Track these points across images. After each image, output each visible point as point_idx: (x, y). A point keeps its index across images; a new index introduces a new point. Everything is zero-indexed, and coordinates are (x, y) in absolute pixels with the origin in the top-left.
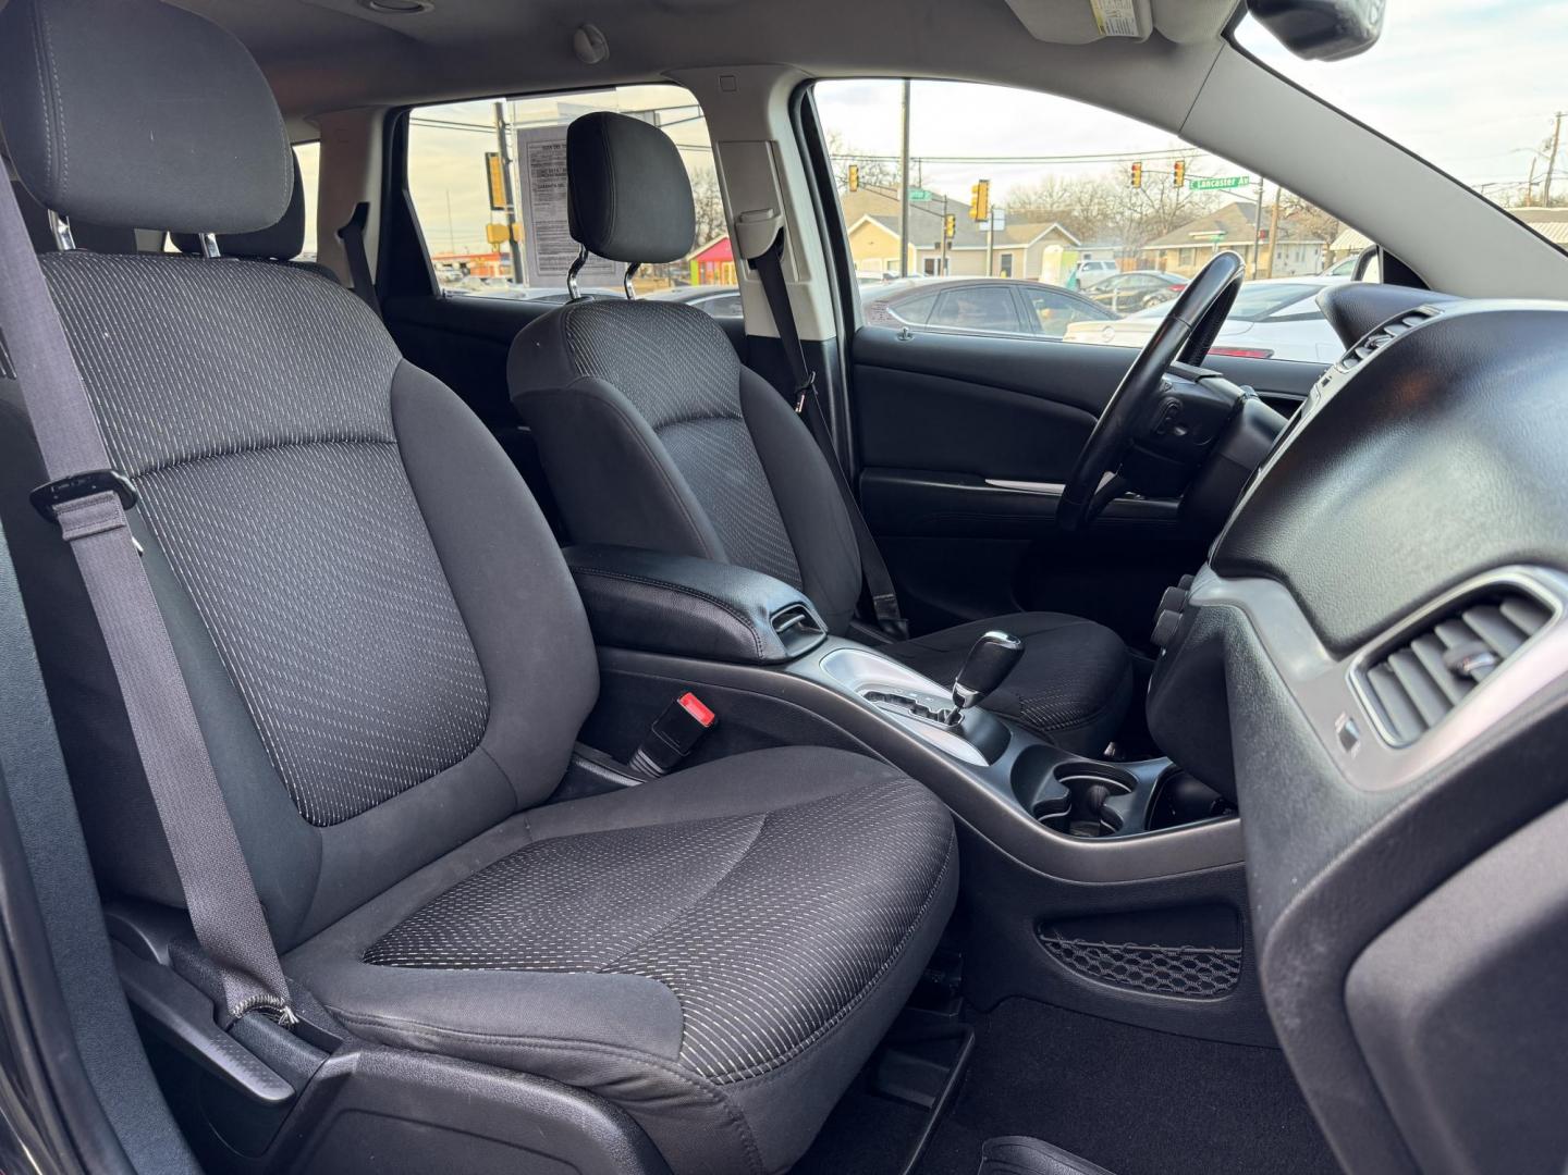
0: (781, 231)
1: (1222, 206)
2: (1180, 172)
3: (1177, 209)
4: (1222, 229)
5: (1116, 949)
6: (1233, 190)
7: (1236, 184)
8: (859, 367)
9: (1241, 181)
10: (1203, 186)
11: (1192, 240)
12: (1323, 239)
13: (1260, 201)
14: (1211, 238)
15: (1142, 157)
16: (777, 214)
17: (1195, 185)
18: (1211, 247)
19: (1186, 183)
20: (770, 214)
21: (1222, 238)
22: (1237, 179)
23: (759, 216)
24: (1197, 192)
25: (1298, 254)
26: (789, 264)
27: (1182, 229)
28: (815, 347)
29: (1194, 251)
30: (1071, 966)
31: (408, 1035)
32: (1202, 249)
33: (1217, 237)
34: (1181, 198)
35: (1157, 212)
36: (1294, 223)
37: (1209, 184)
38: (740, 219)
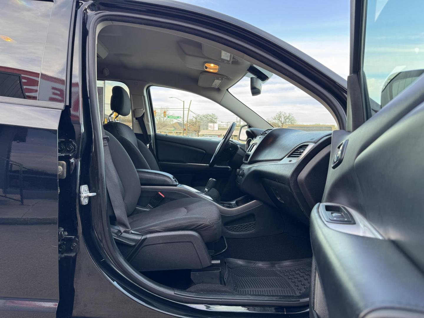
0: (144, 113)
1: (174, 123)
2: (165, 113)
3: (164, 122)
4: (174, 128)
5: (237, 226)
6: (177, 119)
7: (178, 118)
8: (157, 141)
9: (179, 117)
10: (171, 117)
11: (168, 130)
12: (196, 132)
13: (183, 122)
14: (172, 130)
15: (156, 109)
16: (143, 110)
17: (169, 117)
18: (172, 132)
19: (167, 116)
20: (142, 109)
21: (175, 130)
22: (178, 117)
23: (140, 110)
24: (168, 119)
25: (191, 135)
26: (145, 119)
27: (165, 127)
28: (150, 135)
29: (168, 132)
30: (230, 230)
31: (158, 230)
32: (170, 132)
33: (173, 130)
34: (164, 120)
35: (159, 122)
36: (190, 128)
37: (172, 117)
38: (135, 110)
